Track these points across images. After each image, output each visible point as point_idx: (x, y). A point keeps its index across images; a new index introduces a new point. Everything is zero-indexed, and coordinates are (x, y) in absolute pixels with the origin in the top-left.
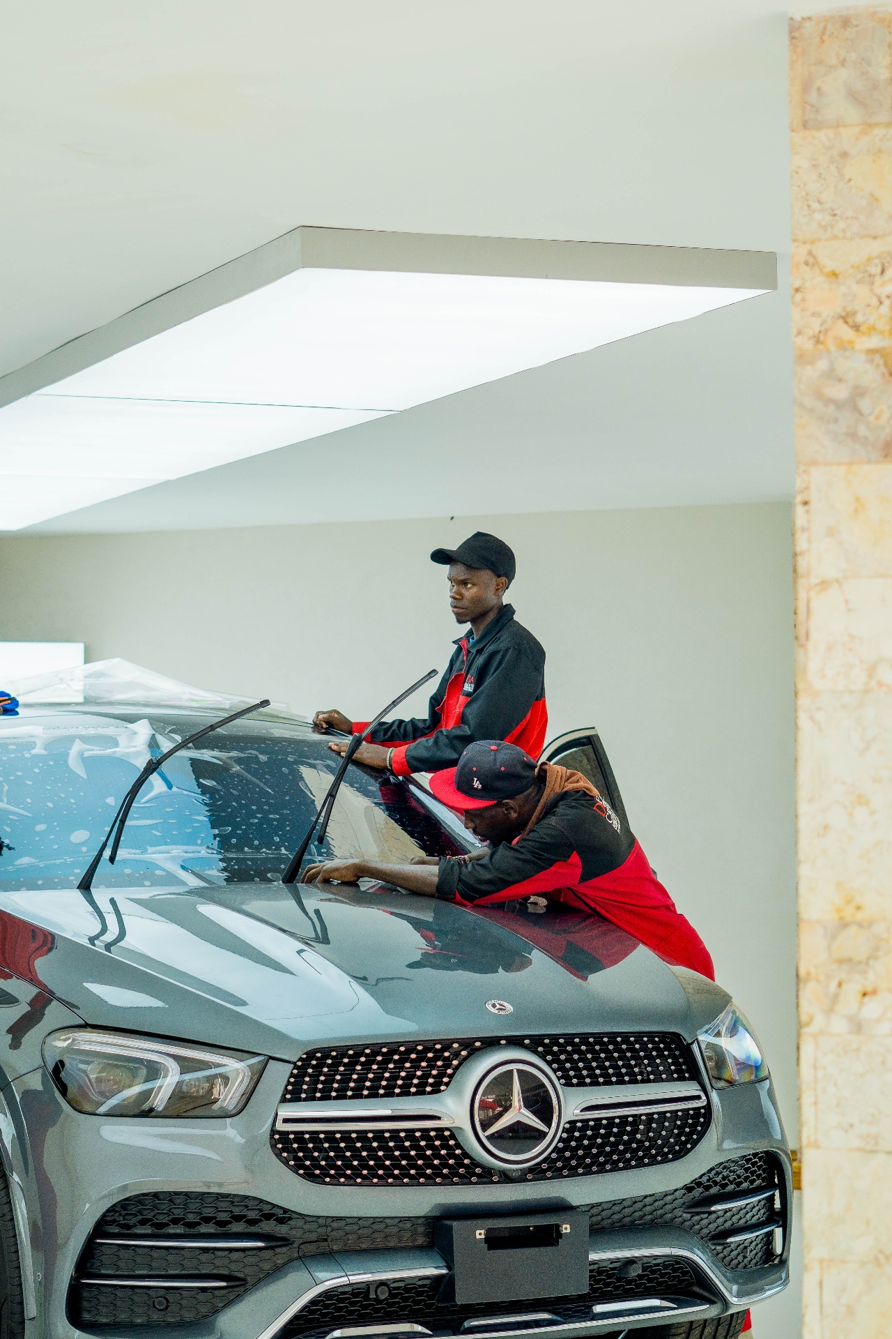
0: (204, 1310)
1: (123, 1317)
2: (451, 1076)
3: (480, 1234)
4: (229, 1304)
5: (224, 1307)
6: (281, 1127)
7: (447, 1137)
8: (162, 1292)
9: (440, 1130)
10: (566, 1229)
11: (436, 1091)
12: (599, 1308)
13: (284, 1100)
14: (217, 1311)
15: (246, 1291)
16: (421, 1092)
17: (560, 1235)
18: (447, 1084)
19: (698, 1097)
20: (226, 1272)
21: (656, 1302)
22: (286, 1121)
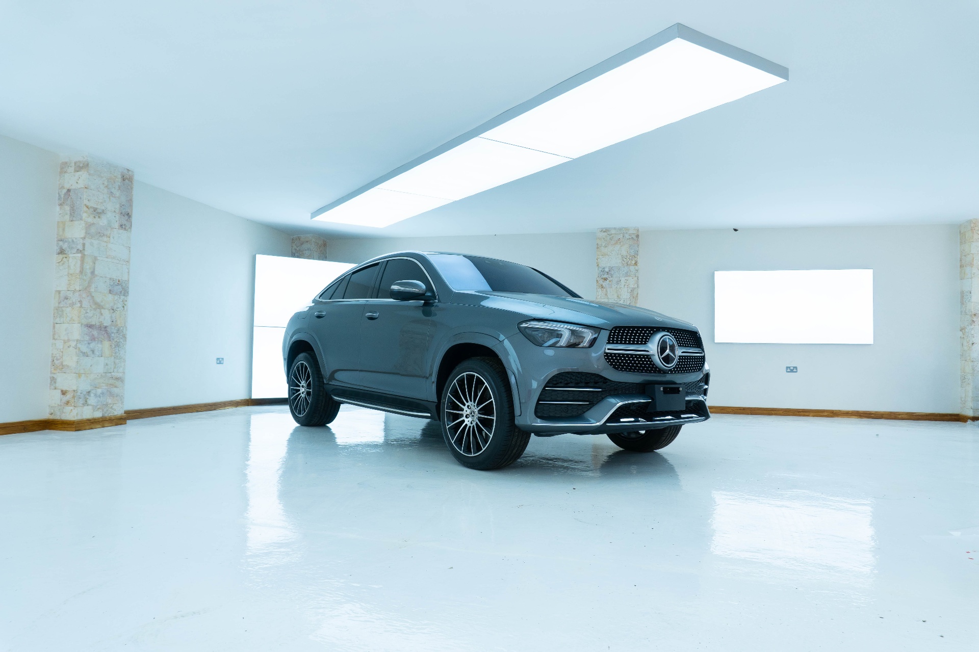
0: (580, 413)
1: (551, 414)
2: (649, 339)
3: (662, 389)
4: (588, 410)
5: (587, 411)
6: (607, 351)
7: (648, 357)
8: (566, 406)
9: (647, 355)
10: (681, 389)
11: (645, 344)
12: (682, 416)
13: (607, 343)
14: (584, 413)
15: (594, 406)
16: (641, 344)
17: (679, 391)
18: (648, 341)
19: (702, 353)
20: (587, 399)
21: (693, 415)
22: (608, 349)
